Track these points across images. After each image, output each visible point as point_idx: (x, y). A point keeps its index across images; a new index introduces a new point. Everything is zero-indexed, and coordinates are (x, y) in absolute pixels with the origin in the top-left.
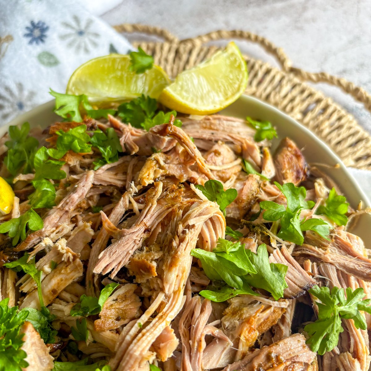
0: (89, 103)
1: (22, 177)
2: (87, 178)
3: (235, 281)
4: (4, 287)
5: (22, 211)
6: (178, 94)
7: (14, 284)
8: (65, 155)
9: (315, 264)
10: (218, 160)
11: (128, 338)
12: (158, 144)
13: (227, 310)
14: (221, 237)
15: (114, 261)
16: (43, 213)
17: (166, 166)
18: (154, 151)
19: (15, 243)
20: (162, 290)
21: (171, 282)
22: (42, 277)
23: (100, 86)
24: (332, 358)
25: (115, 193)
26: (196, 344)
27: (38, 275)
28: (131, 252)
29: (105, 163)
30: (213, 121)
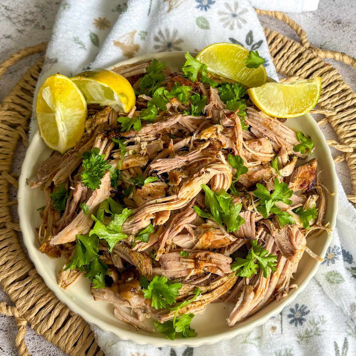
0: (206, 71)
1: (144, 97)
2: (176, 117)
3: (215, 212)
4: (106, 149)
5: (134, 115)
6: (258, 96)
7: (111, 151)
8: (173, 98)
9: (265, 232)
10: (258, 148)
11: (148, 203)
12: (222, 120)
13: (203, 225)
14: (225, 189)
15: (163, 167)
16: (144, 123)
17: (220, 134)
18: (218, 123)
19: (122, 130)
20: (177, 194)
21: (183, 192)
22: (126, 155)
23: (219, 64)
24: (243, 285)
25: (187, 134)
26: (176, 228)
27: (125, 152)
28: (174, 168)
29: (191, 115)
30: (272, 123)
